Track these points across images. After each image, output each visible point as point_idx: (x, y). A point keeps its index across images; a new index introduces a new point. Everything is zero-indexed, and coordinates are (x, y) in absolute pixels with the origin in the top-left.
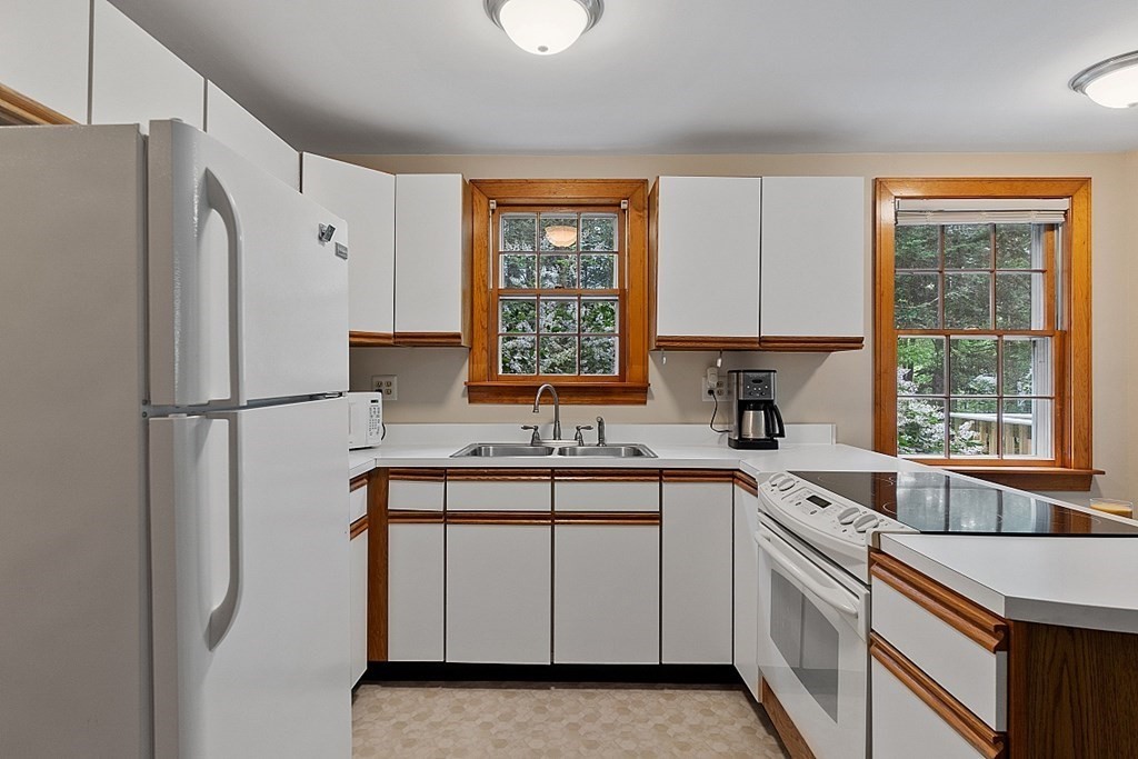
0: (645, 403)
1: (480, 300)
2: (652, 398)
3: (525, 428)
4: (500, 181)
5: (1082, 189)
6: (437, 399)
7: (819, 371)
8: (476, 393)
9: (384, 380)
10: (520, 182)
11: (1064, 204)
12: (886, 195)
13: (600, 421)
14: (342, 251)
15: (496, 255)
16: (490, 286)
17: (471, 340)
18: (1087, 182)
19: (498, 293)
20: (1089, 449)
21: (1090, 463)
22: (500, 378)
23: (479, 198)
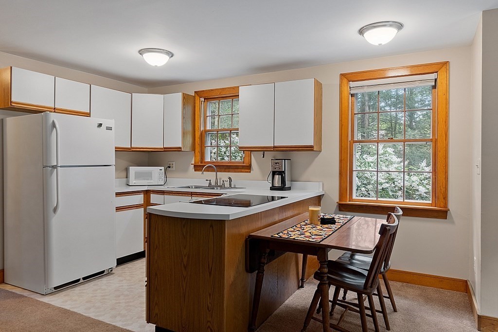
0: (250, 172)
1: (198, 135)
2: (253, 170)
3: (207, 180)
4: (203, 91)
5: (443, 68)
6: (185, 170)
7: (316, 159)
8: (197, 168)
9: (171, 163)
10: (209, 90)
11: (433, 76)
12: (345, 81)
13: (230, 178)
14: (109, 128)
15: (205, 117)
16: (202, 129)
17: (194, 149)
18: (446, 64)
19: (206, 131)
20: (445, 198)
21: (446, 205)
22: (205, 162)
23: (197, 98)
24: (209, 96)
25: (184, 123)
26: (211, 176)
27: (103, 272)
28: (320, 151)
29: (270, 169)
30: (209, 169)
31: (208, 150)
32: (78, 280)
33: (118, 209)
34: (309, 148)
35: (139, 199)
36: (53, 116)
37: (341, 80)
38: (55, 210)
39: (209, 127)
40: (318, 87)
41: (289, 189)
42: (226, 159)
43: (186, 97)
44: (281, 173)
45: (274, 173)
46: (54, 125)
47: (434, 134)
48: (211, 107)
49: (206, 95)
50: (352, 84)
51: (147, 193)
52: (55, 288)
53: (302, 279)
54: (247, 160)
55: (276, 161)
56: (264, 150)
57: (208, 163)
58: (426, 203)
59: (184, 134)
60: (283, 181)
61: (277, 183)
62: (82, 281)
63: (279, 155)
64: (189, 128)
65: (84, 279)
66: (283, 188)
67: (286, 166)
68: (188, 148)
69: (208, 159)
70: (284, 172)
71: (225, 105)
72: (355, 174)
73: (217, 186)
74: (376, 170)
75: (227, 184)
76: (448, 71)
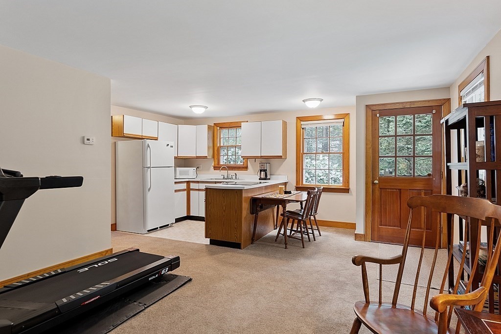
0: (247, 170)
1: (216, 149)
2: (249, 169)
3: (222, 175)
4: (219, 123)
5: (346, 116)
6: (209, 169)
7: (284, 163)
8: (215, 168)
9: (200, 165)
10: (222, 123)
11: (342, 120)
12: (299, 121)
13: (236, 174)
14: (172, 147)
15: (220, 138)
16: (218, 145)
17: (213, 157)
18: (348, 114)
19: (220, 147)
20: (348, 182)
21: (348, 186)
22: (220, 165)
23: (215, 127)
24: (222, 126)
25: (208, 142)
26: (225, 173)
27: (168, 225)
28: (286, 158)
29: (259, 169)
30: (224, 169)
31: (221, 158)
32: (157, 228)
33: (176, 191)
34: (280, 157)
35: (184, 186)
36: (148, 141)
37: (297, 120)
38: (149, 190)
39: (222, 145)
40: (285, 124)
41: (269, 179)
42: (232, 163)
43: (209, 127)
44: (265, 171)
45: (261, 171)
46: (148, 146)
47: (343, 150)
48: (224, 133)
49: (221, 126)
50: (302, 123)
51: (188, 182)
52: (148, 231)
53: (276, 225)
54: (245, 164)
55: (262, 164)
56: (255, 158)
57: (223, 165)
58: (339, 185)
59: (209, 148)
60: (266, 175)
61: (263, 176)
62: (159, 229)
63: (263, 161)
64: (211, 145)
65: (160, 227)
66: (265, 179)
67: (267, 167)
68: (210, 157)
69: (221, 163)
70: (266, 170)
71: (232, 132)
72: (304, 171)
73: (228, 178)
74: (315, 168)
75: (234, 177)
76: (349, 118)
